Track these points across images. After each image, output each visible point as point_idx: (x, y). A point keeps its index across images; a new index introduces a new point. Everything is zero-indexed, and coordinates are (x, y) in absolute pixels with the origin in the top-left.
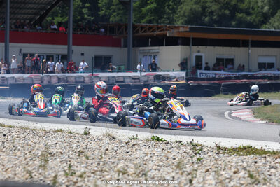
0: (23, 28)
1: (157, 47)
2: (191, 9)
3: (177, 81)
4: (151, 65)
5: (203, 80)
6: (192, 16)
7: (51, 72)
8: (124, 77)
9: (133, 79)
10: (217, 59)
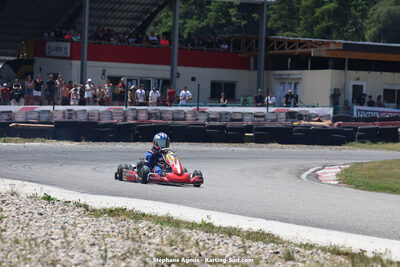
0: (109, 40)
1: (299, 72)
2: (389, 12)
3: (319, 121)
4: (287, 96)
5: (358, 120)
6: (390, 22)
7: (141, 104)
8: (243, 114)
9: (255, 116)
10: (385, 90)
